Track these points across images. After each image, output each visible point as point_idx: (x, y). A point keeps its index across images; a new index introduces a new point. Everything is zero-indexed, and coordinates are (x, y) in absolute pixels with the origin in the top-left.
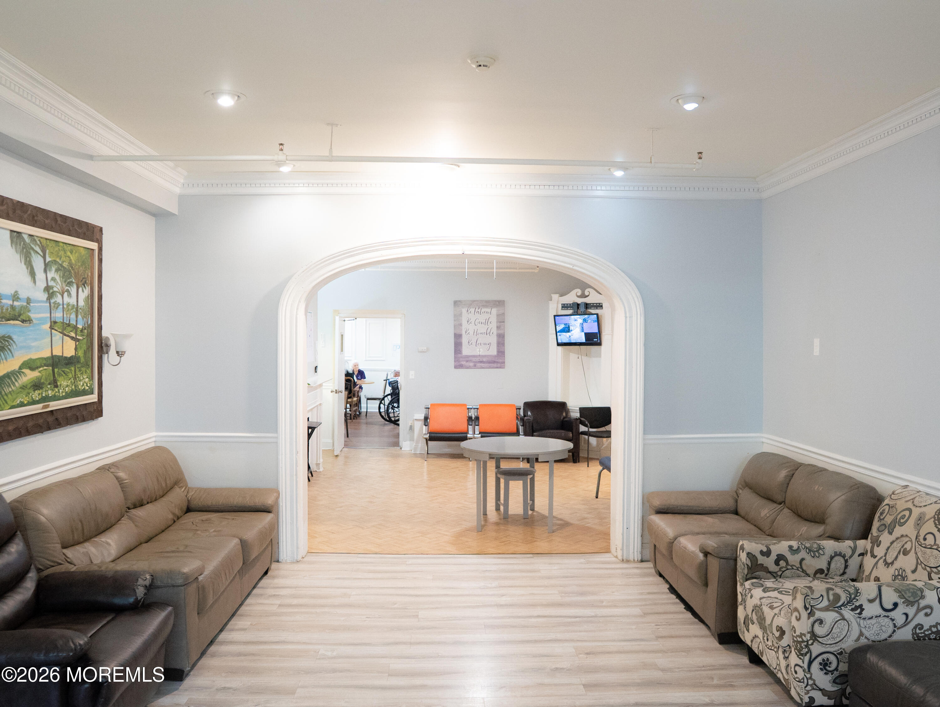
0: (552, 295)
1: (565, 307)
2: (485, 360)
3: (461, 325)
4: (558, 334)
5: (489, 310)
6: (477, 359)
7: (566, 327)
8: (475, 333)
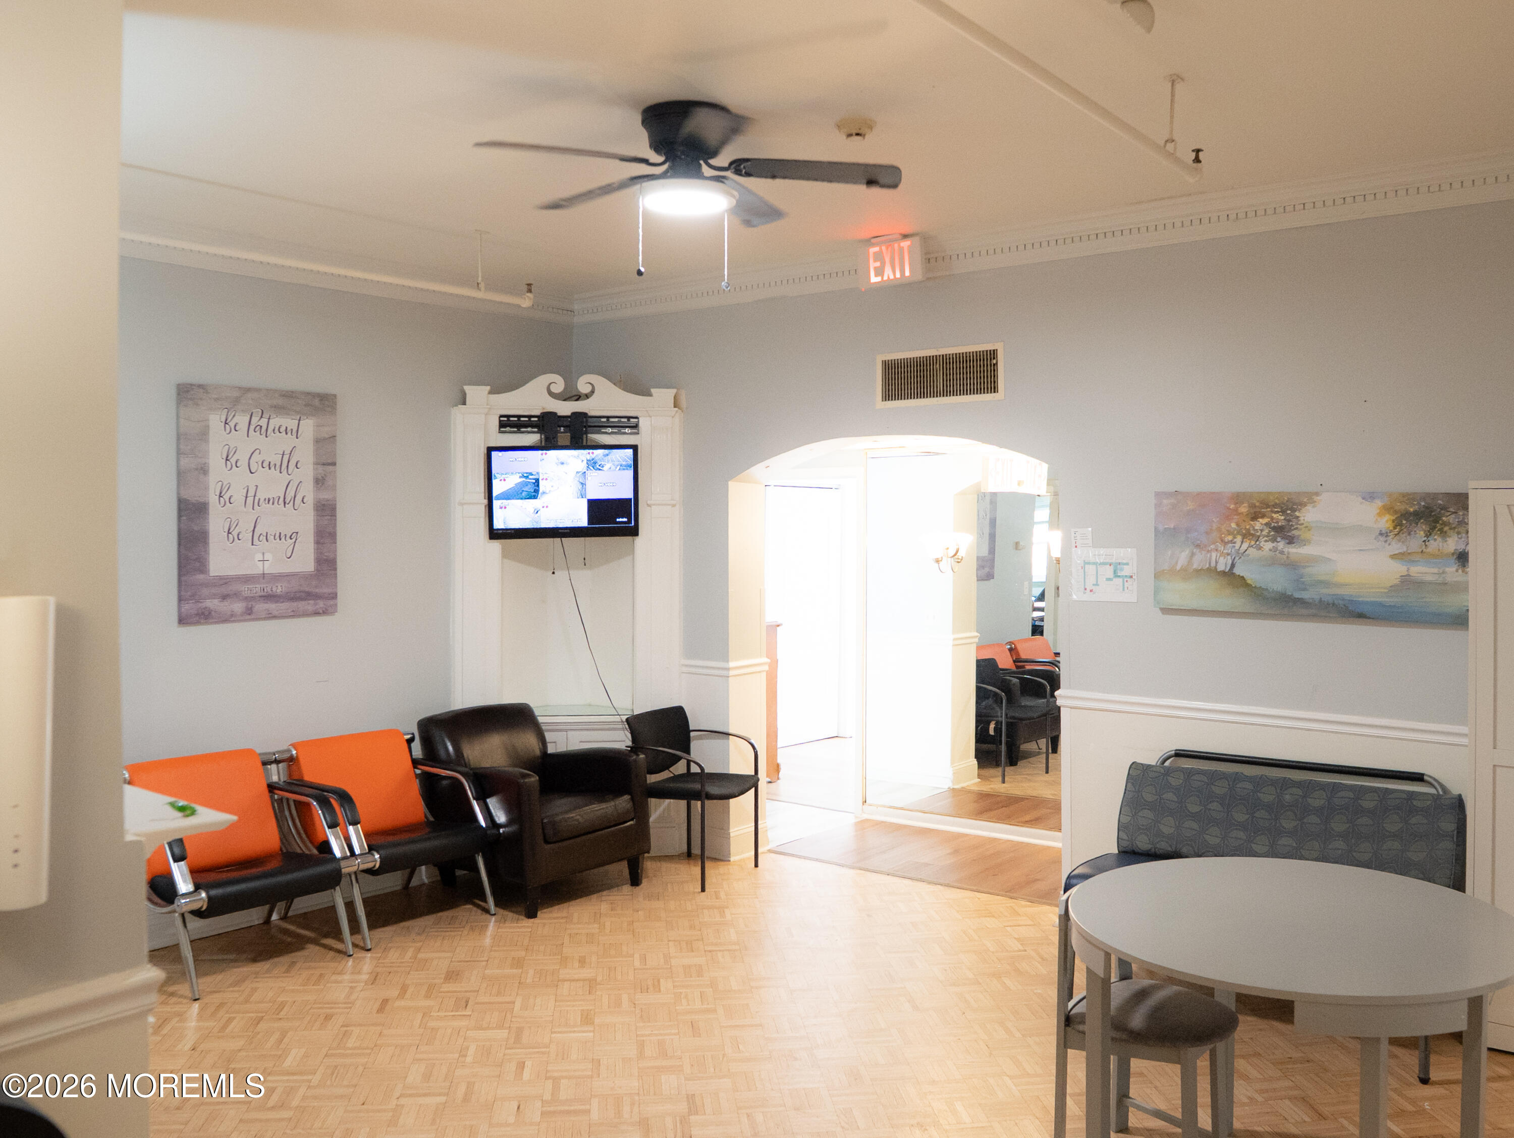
0: (466, 388)
1: (509, 423)
2: (279, 589)
3: (204, 470)
4: (496, 504)
5: (292, 423)
6: (257, 589)
7: (526, 484)
8: (250, 500)
